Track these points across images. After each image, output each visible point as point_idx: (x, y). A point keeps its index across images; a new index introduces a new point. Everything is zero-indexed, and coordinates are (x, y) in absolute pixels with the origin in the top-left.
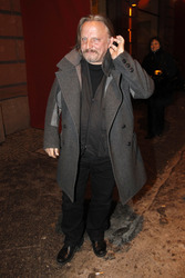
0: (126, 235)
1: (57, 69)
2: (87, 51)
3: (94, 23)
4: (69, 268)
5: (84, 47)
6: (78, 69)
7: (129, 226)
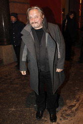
0: (74, 109)
1: (22, 35)
4: (46, 121)
5: (31, 22)
6: (31, 33)
7: (75, 104)
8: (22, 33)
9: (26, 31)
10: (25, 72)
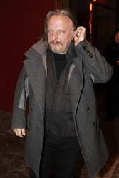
1: (25, 58)
2: (53, 42)
3: (59, 17)
5: (50, 39)
8: (27, 54)
9: (35, 51)
10: (23, 130)
